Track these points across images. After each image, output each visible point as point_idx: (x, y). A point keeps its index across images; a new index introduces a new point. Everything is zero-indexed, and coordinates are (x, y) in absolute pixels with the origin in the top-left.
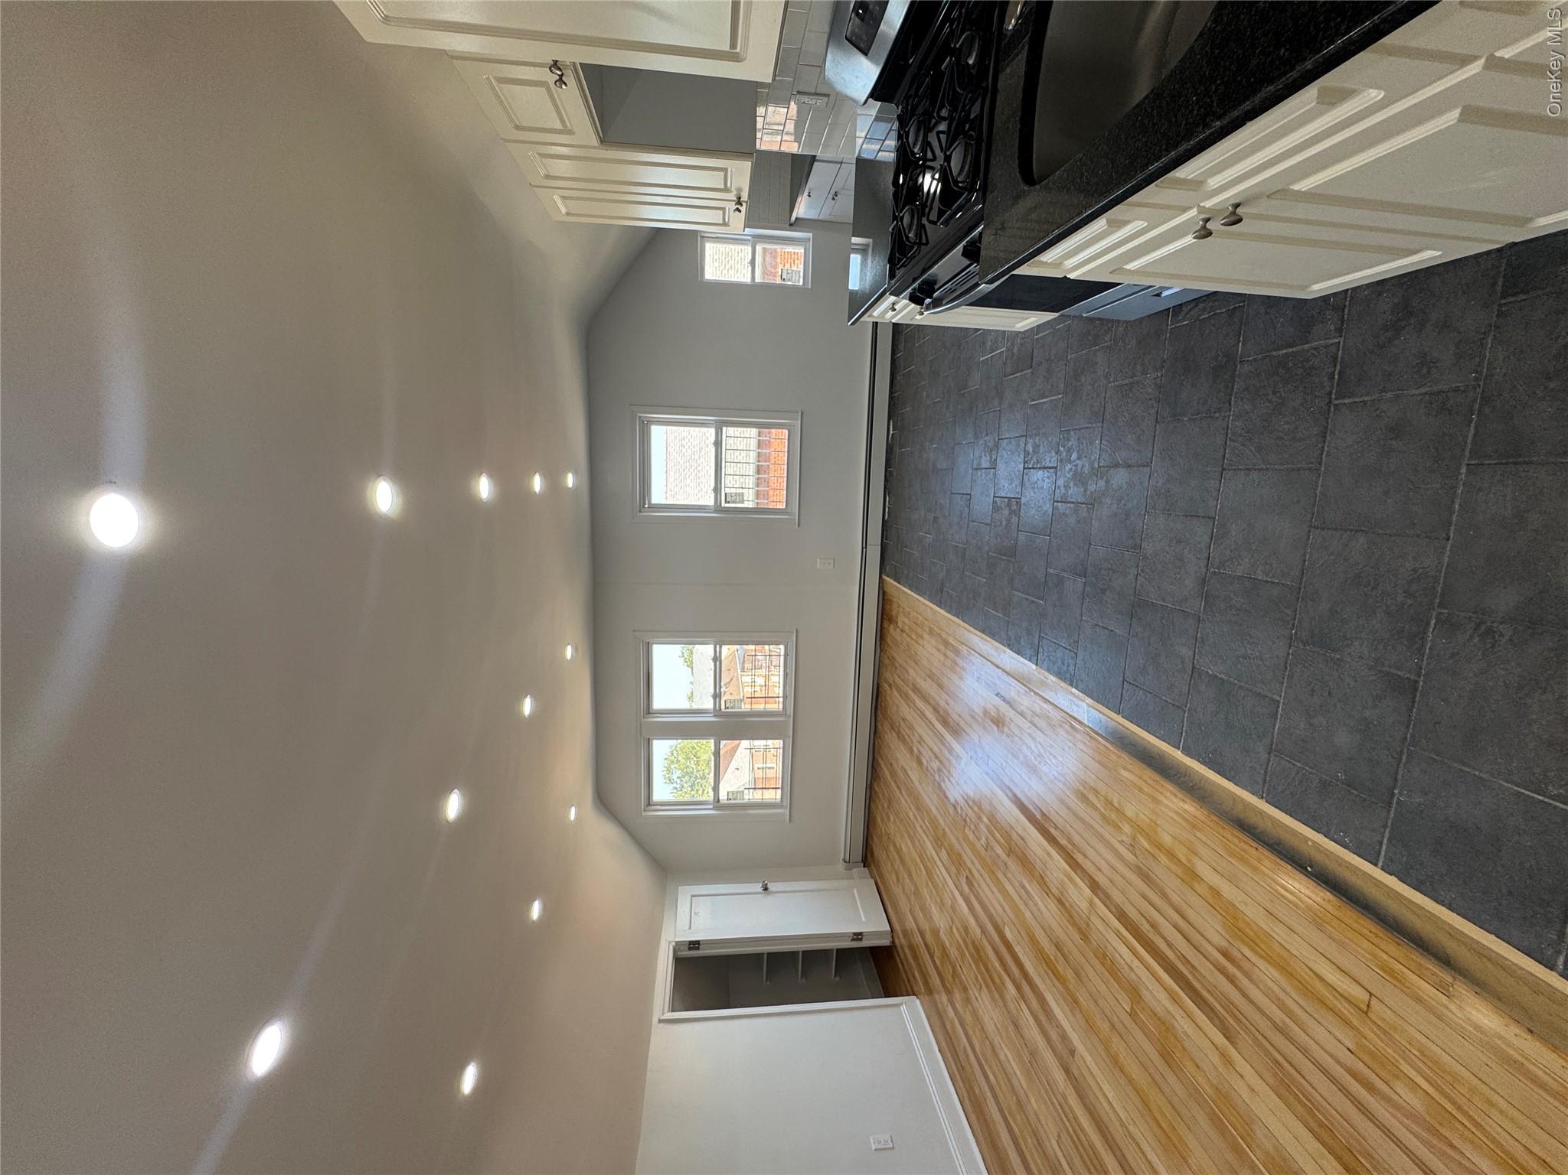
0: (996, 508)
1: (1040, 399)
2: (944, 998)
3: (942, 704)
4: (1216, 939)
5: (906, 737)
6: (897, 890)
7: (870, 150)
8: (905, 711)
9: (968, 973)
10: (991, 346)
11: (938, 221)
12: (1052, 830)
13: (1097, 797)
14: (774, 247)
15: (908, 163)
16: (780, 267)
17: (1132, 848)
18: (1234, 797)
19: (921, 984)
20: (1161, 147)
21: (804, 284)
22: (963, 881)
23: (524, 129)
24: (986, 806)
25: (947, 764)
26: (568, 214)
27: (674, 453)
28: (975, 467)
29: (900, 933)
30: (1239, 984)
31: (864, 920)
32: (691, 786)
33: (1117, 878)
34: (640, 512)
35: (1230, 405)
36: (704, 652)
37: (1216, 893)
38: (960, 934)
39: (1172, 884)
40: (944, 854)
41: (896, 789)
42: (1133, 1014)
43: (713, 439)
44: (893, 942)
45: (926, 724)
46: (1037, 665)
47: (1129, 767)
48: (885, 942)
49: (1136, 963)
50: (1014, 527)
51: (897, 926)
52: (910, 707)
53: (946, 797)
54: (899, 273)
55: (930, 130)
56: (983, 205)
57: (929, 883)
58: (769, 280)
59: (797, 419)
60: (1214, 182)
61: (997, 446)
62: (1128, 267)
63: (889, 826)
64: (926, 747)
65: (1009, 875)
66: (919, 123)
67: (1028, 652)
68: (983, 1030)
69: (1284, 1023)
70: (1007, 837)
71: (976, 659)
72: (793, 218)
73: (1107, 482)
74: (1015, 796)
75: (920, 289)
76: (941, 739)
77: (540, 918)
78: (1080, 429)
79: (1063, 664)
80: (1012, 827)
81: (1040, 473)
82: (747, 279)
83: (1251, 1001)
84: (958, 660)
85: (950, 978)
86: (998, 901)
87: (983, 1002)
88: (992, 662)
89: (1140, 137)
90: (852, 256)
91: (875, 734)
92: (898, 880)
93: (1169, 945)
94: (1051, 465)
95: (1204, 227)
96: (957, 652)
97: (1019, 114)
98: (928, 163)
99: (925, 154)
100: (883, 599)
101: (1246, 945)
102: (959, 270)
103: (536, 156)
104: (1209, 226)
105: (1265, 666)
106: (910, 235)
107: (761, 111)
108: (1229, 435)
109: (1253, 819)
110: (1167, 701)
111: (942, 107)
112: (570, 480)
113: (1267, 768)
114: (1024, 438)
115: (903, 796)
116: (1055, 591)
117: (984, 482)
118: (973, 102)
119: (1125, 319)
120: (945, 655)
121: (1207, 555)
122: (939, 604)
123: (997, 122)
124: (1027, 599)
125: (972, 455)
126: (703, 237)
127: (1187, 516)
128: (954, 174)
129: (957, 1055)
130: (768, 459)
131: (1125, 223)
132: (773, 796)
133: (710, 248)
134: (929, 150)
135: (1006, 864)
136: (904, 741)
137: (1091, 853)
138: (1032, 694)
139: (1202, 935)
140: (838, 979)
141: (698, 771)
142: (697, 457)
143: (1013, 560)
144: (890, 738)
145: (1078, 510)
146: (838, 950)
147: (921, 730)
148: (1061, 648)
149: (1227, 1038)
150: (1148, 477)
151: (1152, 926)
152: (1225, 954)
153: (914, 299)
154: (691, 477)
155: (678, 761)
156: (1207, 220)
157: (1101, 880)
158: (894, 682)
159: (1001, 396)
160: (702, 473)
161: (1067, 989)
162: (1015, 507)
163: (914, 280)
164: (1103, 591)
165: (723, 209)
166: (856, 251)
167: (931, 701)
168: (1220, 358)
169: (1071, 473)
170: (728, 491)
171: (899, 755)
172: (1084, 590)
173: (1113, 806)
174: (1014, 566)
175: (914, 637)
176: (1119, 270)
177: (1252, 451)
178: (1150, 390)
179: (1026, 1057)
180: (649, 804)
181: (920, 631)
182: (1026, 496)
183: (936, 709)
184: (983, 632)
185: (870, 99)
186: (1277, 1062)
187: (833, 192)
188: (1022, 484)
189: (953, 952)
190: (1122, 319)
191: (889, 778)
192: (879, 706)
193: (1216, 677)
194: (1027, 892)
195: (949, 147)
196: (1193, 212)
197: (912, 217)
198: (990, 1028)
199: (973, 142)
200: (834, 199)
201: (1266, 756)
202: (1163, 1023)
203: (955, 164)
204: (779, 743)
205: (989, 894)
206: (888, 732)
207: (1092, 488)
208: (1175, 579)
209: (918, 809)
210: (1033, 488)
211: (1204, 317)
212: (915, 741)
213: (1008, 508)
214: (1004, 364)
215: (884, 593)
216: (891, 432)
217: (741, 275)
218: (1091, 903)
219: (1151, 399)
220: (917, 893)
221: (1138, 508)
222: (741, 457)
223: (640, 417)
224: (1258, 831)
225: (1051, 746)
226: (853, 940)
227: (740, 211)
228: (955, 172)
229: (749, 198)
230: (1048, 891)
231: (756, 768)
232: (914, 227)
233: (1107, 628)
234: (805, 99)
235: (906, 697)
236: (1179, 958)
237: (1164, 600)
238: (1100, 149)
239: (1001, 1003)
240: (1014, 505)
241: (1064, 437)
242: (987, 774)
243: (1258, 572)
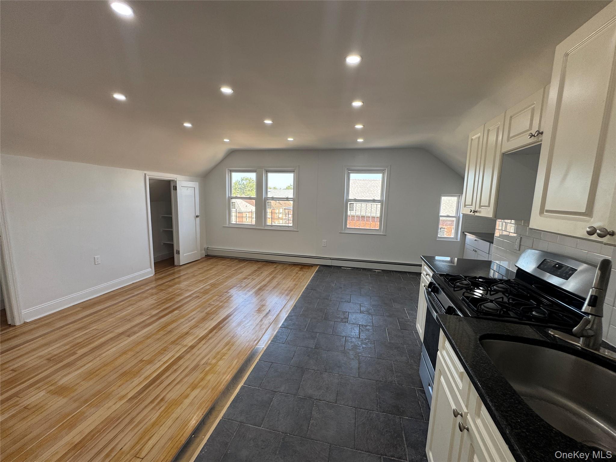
0: (344, 313)
1: (388, 333)
2: (153, 286)
3: (267, 288)
4: (168, 396)
5: (255, 273)
6: (195, 268)
7: (494, 267)
8: (265, 273)
9: (163, 295)
10: (410, 313)
11: (464, 296)
12: (215, 331)
13: (227, 350)
14: (454, 224)
15: (488, 283)
16: (446, 227)
17: (206, 363)
18: (224, 406)
19: (158, 277)
20: (496, 403)
21: (439, 237)
22: (197, 295)
23: (510, 120)
24: (226, 304)
25: (243, 289)
26: (472, 139)
27: (371, 183)
28: (361, 305)
29: (179, 269)
30: (150, 404)
31: (185, 255)
32: (240, 188)
33: (194, 357)
34: (347, 169)
35: (383, 412)
36: (290, 194)
37: (187, 396)
38: (177, 293)
39: (190, 379)
40: (208, 287)
41: (235, 269)
42: (141, 361)
43: (376, 199)
44: (176, 266)
45: (259, 282)
46: (281, 327)
47: (238, 364)
48: (176, 263)
49: (161, 363)
50: (336, 320)
51: (181, 268)
52: (267, 275)
53: (231, 288)
54: (442, 278)
55: (503, 294)
56: (471, 317)
57: (197, 281)
58: (441, 222)
59: (383, 233)
60: (479, 422)
61: (369, 314)
62: (442, 377)
63: (220, 266)
64: (251, 281)
65: (198, 313)
66: (507, 289)
67: (285, 324)
68: (140, 301)
69: (134, 422)
70: (212, 313)
71: (284, 302)
72: (466, 233)
73: (353, 359)
74: (230, 316)
75: (435, 287)
76: (254, 287)
77: (185, 127)
78: (375, 348)
79: (280, 338)
80: (217, 315)
81: (358, 331)
82: (441, 214)
83: (143, 409)
84: (284, 296)
85: (160, 288)
86: (188, 309)
87: (151, 301)
88: (282, 309)
89: (501, 393)
90: (449, 258)
91: (257, 261)
92: (200, 269)
93: (167, 377)
94: (361, 336)
95: (458, 414)
96: (287, 295)
97: (511, 335)
98: (489, 292)
99: (493, 291)
100: (310, 266)
101: (165, 409)
102: (443, 304)
103: (498, 126)
104: (459, 416)
105: (275, 422)
106: (458, 284)
107: (513, 221)
108: (370, 411)
109: (214, 414)
110: (263, 380)
111: (513, 300)
112: (360, 140)
113: (234, 420)
114: (372, 325)
115: (232, 271)
116: (310, 336)
117: (355, 308)
118: (516, 313)
119: (420, 369)
120: (286, 290)
121: (321, 399)
122: (307, 288)
123: (508, 324)
124: (307, 324)
125: (366, 304)
126: (459, 196)
127: (337, 392)
128: (485, 305)
129: (131, 290)
130: (367, 220)
131: (462, 380)
132: (234, 221)
133: (454, 199)
134: (495, 293)
135: (203, 312)
136: (253, 273)
137: (205, 347)
138: (269, 325)
139: (170, 391)
140: (162, 244)
141: (246, 191)
142: (369, 192)
143: (323, 319)
144: (255, 267)
145: (342, 346)
146: (173, 244)
147: (257, 280)
148: (286, 337)
149: (129, 399)
150: (354, 376)
151: (175, 370)
152: (162, 400)
153: (431, 284)
154: (361, 190)
155: (250, 183)
156: (462, 416)
157: (195, 350)
158: (277, 269)
159: (390, 316)
160: (363, 194)
161: (153, 335)
162: (344, 321)
163: (439, 285)
164: (308, 356)
165: (472, 205)
166: (452, 259)
167: (269, 284)
168: (402, 409)
169: (357, 344)
170: (355, 205)
171: (248, 270)
172: (309, 348)
173: (223, 357)
174: (320, 319)
175: (294, 277)
176: (440, 374)
177: (363, 420)
178: (390, 379)
179: (128, 317)
180: (230, 171)
181: (297, 280)
182: (348, 325)
183: (265, 286)
184: (295, 306)
185: (517, 268)
186: (119, 418)
187: (477, 250)
188: (353, 324)
189: (170, 290)
190: (420, 368)
191: (239, 266)
192: (267, 263)
193: (271, 401)
194: (192, 320)
195: (497, 302)
196: (465, 410)
197: (466, 285)
198: (140, 304)
199: (498, 313)
200: (474, 250)
201: (239, 421)
202: (137, 373)
203: (490, 305)
204: (254, 223)
205: (193, 304)
206: (257, 266)
207: (351, 353)
208: (312, 386)
209: (227, 277)
210: (351, 328)
211: (419, 402)
212: (253, 277)
213: (344, 317)
214: (403, 318)
215: (312, 266)
216: (377, 271)
217: (443, 212)
218: (186, 346)
219: (386, 379)
220: (194, 276)
221: (342, 371)
222: (369, 210)
223: (386, 169)
224: (209, 415)
225: (248, 332)
226: (177, 250)
227: (471, 212)
228: (486, 305)
229: (476, 216)
230: (191, 328)
231: (246, 213)
232: (461, 285)
233: (293, 357)
234: (518, 241)
235: (270, 274)
236: (162, 381)
237: (304, 381)
238: (496, 373)
239: (149, 308)
240: (345, 320)
241: (372, 342)
242: (239, 306)
243: (313, 421)
